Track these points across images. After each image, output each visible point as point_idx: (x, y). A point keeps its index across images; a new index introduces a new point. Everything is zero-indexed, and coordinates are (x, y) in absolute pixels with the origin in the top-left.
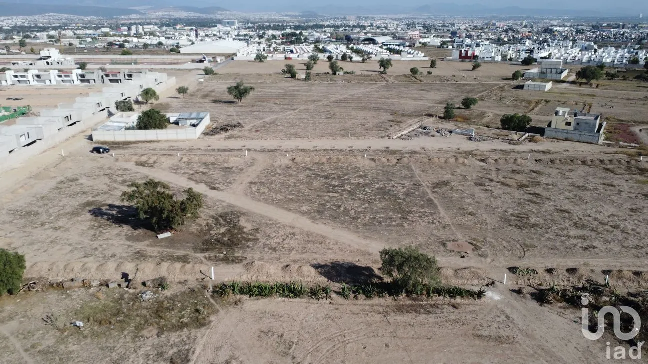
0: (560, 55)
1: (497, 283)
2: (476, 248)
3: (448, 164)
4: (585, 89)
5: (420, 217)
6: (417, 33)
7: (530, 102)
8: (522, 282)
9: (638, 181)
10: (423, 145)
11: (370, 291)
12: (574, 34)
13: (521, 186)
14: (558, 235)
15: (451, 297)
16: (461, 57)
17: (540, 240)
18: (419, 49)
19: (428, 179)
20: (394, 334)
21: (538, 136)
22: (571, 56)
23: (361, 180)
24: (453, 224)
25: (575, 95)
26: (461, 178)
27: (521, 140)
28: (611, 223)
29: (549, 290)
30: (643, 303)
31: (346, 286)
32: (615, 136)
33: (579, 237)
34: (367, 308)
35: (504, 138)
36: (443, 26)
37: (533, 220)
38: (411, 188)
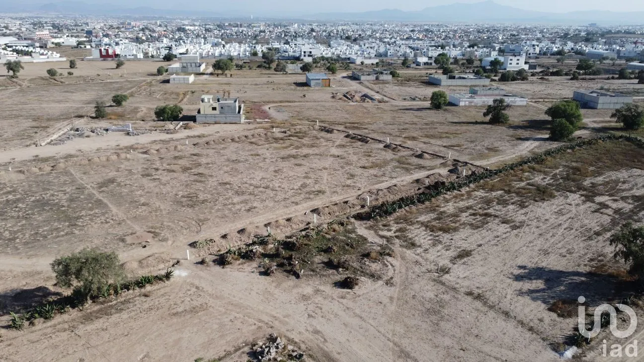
0: (195, 50)
1: (182, 261)
2: (156, 235)
3: (111, 162)
4: (221, 79)
5: (91, 220)
6: (47, 32)
7: (178, 94)
8: (204, 254)
9: (276, 148)
10: (78, 147)
11: (48, 312)
12: (204, 32)
13: (185, 169)
14: (225, 205)
15: (140, 287)
16: (102, 56)
17: (211, 213)
18: (51, 49)
19: (92, 180)
20: (88, 346)
21: (191, 123)
22: (205, 51)
23: (10, 197)
24: (128, 219)
25: (215, 85)
26: (126, 172)
27: (176, 128)
28: (263, 186)
29: (227, 253)
30: (297, 241)
31: (16, 316)
32: (252, 115)
33: (242, 202)
34: (49, 330)
35: (160, 129)
36: (75, 26)
37: (201, 197)
38: (74, 193)
